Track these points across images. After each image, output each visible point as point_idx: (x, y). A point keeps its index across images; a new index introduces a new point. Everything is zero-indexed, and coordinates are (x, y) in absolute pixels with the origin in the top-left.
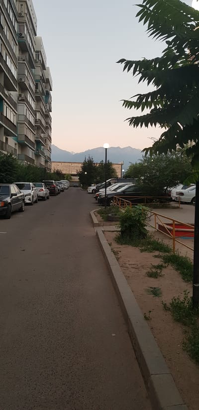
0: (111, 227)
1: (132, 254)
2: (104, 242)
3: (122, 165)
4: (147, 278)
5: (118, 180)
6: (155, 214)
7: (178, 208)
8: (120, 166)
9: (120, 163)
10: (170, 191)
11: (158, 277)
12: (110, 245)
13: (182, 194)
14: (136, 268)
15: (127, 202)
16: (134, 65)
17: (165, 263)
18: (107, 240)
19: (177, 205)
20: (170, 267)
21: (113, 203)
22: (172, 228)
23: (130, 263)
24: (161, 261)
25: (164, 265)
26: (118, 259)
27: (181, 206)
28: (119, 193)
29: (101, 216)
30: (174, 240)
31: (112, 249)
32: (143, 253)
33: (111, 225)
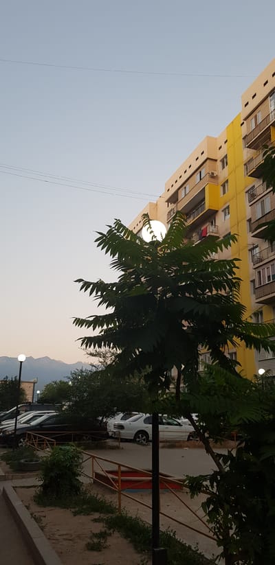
0: (24, 480)
1: (61, 519)
2: (18, 504)
3: (34, 383)
4: (87, 552)
5: (31, 407)
6: (92, 456)
7: (118, 448)
8: (32, 385)
9: (32, 381)
10: (106, 423)
11: (103, 549)
12: (28, 507)
13: (121, 427)
14: (70, 540)
15: (48, 441)
16: (91, 286)
17: (110, 529)
18: (22, 501)
19: (116, 444)
20: (116, 534)
21: (23, 443)
22: (117, 477)
23: (61, 533)
24: (103, 527)
25: (108, 532)
26: (42, 528)
27: (122, 445)
28: (33, 426)
29: (7, 464)
30: (120, 494)
31: (32, 514)
32: (78, 517)
33: (23, 477)
